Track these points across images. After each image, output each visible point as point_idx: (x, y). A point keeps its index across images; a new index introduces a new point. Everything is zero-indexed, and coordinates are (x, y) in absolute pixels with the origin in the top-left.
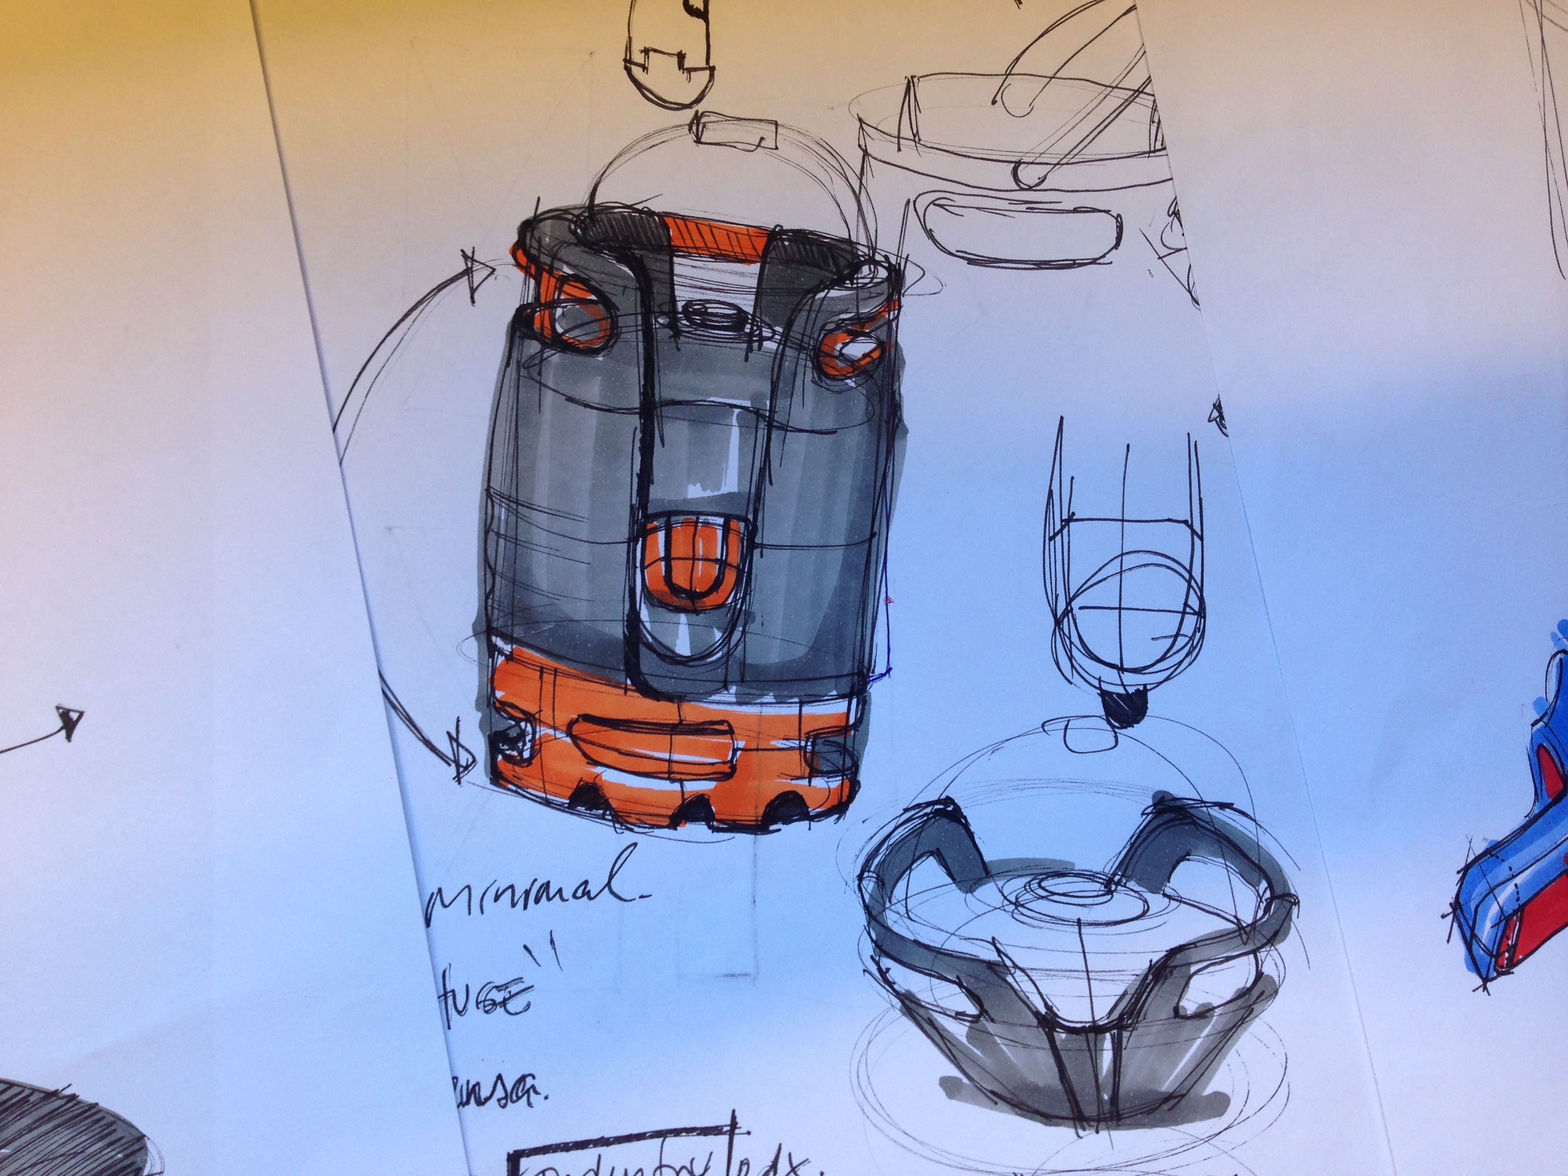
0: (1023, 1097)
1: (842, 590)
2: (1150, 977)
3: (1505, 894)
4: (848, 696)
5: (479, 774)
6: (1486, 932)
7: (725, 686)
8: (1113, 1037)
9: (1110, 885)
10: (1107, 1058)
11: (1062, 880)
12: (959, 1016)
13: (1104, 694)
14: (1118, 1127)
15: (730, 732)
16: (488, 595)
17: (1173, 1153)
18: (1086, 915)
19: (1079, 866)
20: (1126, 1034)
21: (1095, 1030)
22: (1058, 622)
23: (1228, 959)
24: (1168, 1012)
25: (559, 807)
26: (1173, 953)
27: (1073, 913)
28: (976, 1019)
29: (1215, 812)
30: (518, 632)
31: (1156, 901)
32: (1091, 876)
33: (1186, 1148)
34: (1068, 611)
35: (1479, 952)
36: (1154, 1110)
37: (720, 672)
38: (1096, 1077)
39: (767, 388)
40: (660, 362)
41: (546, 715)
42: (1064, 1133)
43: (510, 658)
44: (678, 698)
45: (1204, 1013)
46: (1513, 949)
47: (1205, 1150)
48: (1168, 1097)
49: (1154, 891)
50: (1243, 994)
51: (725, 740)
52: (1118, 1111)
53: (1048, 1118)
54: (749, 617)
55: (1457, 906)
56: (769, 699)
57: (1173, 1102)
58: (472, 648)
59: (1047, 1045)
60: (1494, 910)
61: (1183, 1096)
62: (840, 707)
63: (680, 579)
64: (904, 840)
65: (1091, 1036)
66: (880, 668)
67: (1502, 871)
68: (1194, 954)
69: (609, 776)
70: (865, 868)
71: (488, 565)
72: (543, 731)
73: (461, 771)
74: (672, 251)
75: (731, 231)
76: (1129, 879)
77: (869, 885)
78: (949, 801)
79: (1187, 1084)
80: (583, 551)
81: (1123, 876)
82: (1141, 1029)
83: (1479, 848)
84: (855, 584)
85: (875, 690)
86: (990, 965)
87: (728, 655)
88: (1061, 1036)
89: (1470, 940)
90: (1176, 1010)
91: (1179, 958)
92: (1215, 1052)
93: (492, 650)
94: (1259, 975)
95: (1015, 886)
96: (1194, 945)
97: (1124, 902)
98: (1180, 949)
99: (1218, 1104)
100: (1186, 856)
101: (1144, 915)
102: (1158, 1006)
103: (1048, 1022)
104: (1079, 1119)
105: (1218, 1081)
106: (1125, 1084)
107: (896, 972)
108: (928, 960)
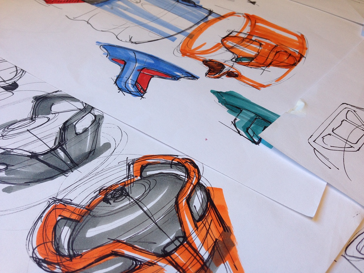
0: (38, 178)
2: (62, 131)
8: (60, 149)
9: (32, 119)
10: (62, 154)
11: (15, 125)
14: (79, 167)
17: (102, 164)
18: (29, 128)
20: (64, 146)
23: (83, 117)
24: (74, 135)
26: (65, 124)
29: (54, 94)
31: (50, 116)
33: (106, 161)
36: (88, 157)
38: (61, 160)
42: (61, 179)
45: (86, 130)
47: (112, 157)
48: (90, 152)
49: (49, 114)
50: (93, 122)
52: (76, 164)
53: (52, 178)
57: (92, 152)
59: (38, 161)
61: (94, 150)
65: (52, 152)
68: (72, 121)
76: (38, 115)
79: (94, 146)
81: (35, 115)
82: (68, 143)
86: (2, 153)
88: (41, 157)
90: (76, 134)
91: (68, 124)
92: (96, 136)
94: (95, 116)
96: (71, 119)
97: (40, 121)
98: (67, 122)
99: (107, 146)
100: (53, 104)
101: (49, 120)
102: (69, 135)
103: (34, 156)
104: (63, 172)
105: (102, 141)
106: (73, 157)
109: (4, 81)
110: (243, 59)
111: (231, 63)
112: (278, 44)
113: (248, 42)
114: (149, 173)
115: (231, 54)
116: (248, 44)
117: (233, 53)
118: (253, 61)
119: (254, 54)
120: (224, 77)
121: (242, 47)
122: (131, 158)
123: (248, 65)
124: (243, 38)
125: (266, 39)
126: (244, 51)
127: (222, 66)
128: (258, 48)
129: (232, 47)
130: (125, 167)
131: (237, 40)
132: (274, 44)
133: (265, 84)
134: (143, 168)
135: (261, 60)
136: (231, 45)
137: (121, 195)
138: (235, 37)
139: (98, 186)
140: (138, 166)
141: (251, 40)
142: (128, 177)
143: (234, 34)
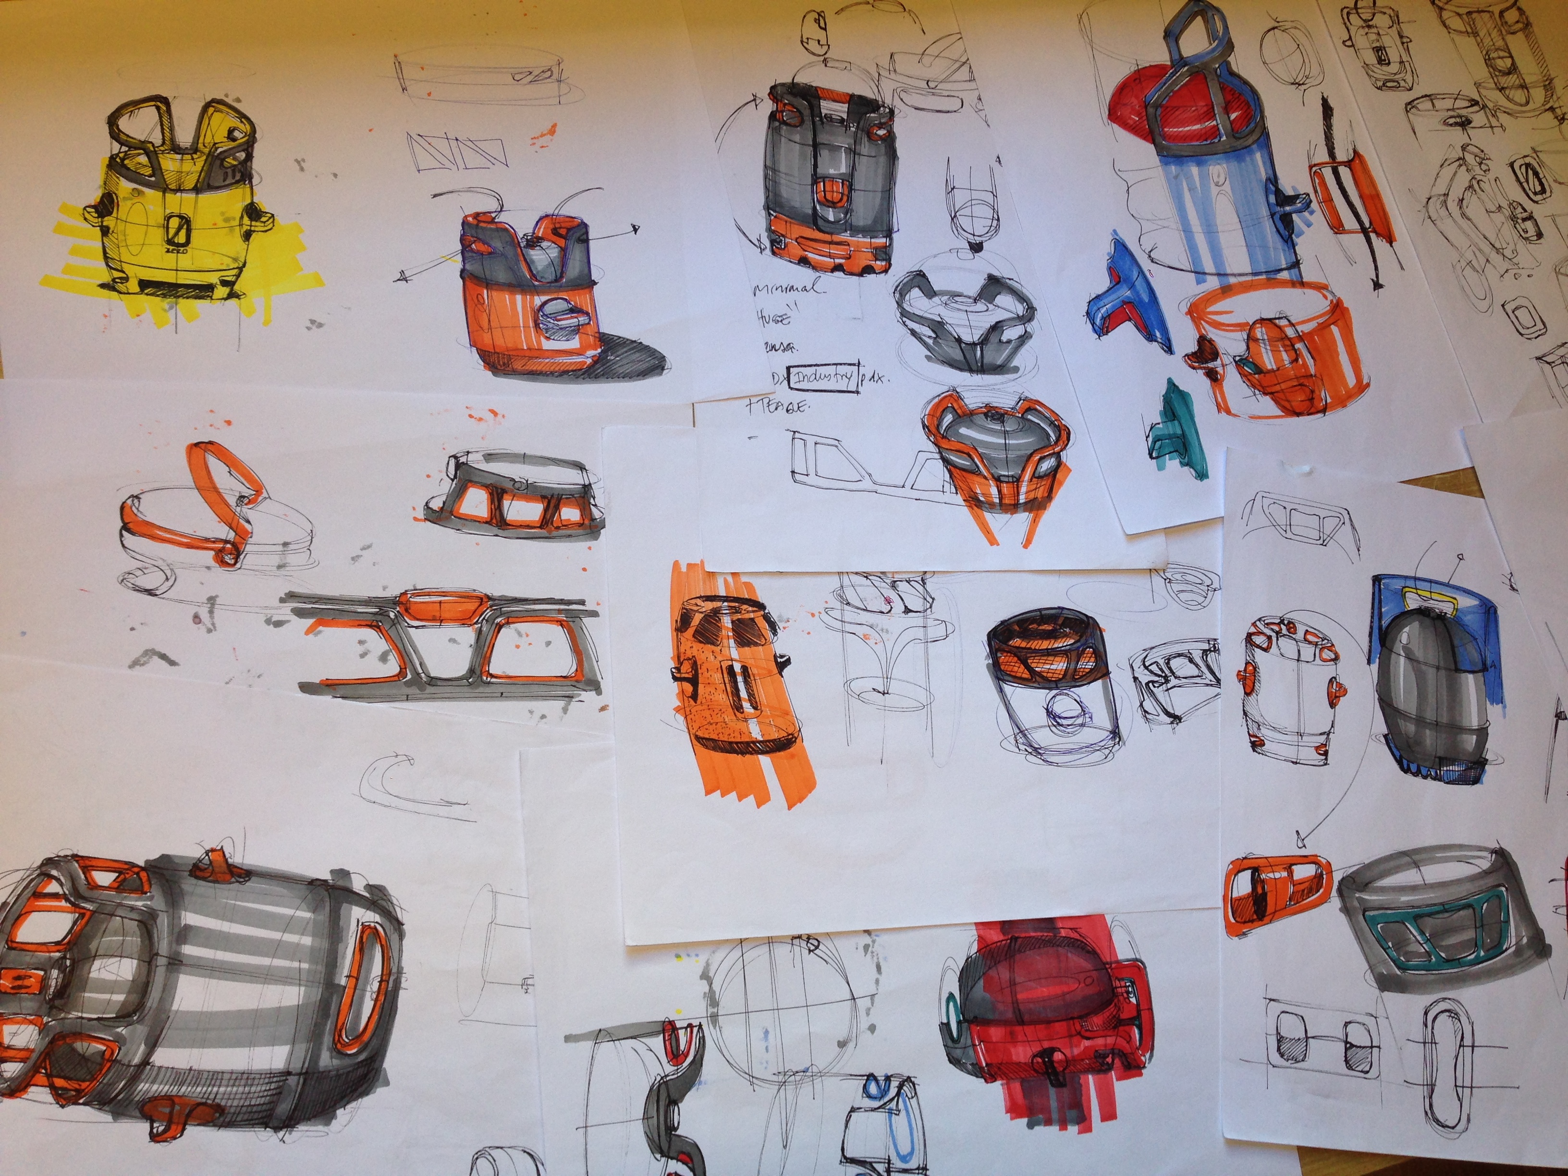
0: (953, 363)
1: (881, 205)
2: (991, 329)
3: (1103, 310)
4: (886, 237)
5: (768, 251)
6: (1098, 321)
7: (846, 231)
8: (980, 347)
9: (975, 301)
10: (979, 353)
11: (960, 298)
12: (929, 337)
13: (969, 242)
14: (984, 374)
15: (849, 245)
16: (767, 198)
17: (1002, 383)
18: (968, 309)
19: (965, 294)
20: (984, 346)
21: (974, 344)
22: (952, 219)
23: (1016, 326)
24: (998, 340)
25: (795, 263)
26: (997, 323)
27: (965, 308)
28: (935, 338)
29: (1007, 281)
30: (777, 209)
31: (991, 306)
32: (970, 297)
33: (1006, 383)
34: (955, 216)
35: (1097, 328)
36: (995, 370)
37: (844, 227)
38: (976, 358)
39: (853, 142)
40: (818, 132)
41: (788, 235)
42: (966, 375)
43: (775, 217)
44: (831, 234)
45: (1009, 341)
46: (1107, 327)
47: (1013, 383)
48: (1000, 366)
49: (991, 303)
50: (1021, 337)
51: (847, 247)
52: (984, 369)
53: (961, 370)
54: (852, 211)
55: (1088, 313)
56: (860, 236)
57: (1001, 368)
58: (763, 213)
59: (959, 347)
60: (1100, 315)
61: (1004, 366)
62: (884, 240)
63: (829, 197)
64: (907, 282)
65: (973, 346)
66: (896, 229)
67: (1102, 303)
68: (1004, 323)
69: (810, 255)
70: (896, 290)
71: (767, 188)
72: (787, 240)
73: (762, 250)
74: (820, 98)
75: (838, 94)
76: (981, 299)
77: (897, 295)
78: (921, 271)
79: (1005, 363)
80: (797, 187)
81: (979, 298)
82: (989, 345)
83: (1094, 296)
84: (885, 204)
85: (894, 236)
86: (939, 322)
87: (846, 222)
88: (963, 345)
89: (1093, 324)
90: (1000, 340)
91: (1000, 325)
92: (1013, 354)
93: (770, 214)
94: (1026, 331)
95: (945, 298)
96: (1004, 321)
97: (981, 306)
98: (1000, 322)
99: (1016, 369)
100: (999, 293)
101: (987, 310)
102: (994, 339)
103: (959, 340)
104: (971, 370)
105: (1015, 363)
106: (985, 361)
107: (908, 322)
108: (918, 319)
109: (974, 235)
110: (1250, 365)
111: (1227, 360)
112: (1318, 375)
113: (1284, 346)
114: (1029, 417)
115: (1245, 347)
116: (1282, 349)
117: (1248, 348)
118: (1257, 376)
119: (1269, 367)
120: (1201, 372)
121: (1268, 348)
122: (1027, 394)
123: (1246, 376)
124: (1286, 336)
125: (1313, 358)
126: (1265, 355)
127: (1215, 355)
128: (1286, 363)
129: (1256, 340)
130: (1017, 399)
131: (1275, 333)
132: (1313, 371)
133: (1233, 412)
134: (1029, 410)
135: (1267, 380)
136: (1259, 336)
137: (998, 419)
138: (1279, 327)
139: (986, 400)
140: (1027, 405)
141: (1293, 346)
142: (1012, 409)
143: (1283, 322)
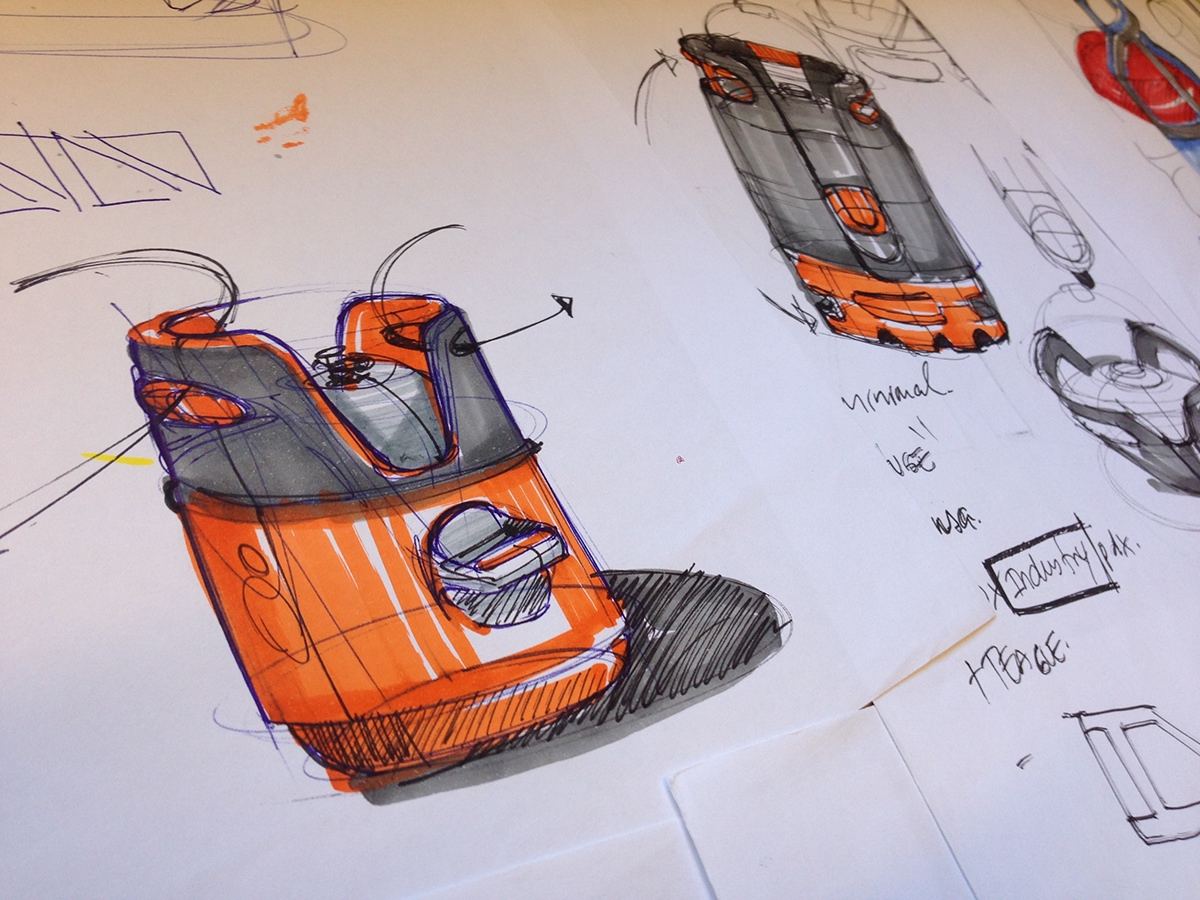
0: (1185, 484)
1: (934, 225)
2: (1187, 413)
4: (971, 277)
5: (822, 327)
7: (913, 274)
8: (1195, 446)
9: (1140, 367)
11: (1121, 366)
12: (1130, 444)
13: (1073, 273)
15: (930, 298)
16: (769, 225)
18: (1142, 383)
22: (1033, 239)
25: (875, 343)
26: (1185, 400)
28: (1138, 445)
30: (797, 247)
31: (1162, 373)
32: (1131, 363)
34: (1033, 233)
37: (906, 267)
39: (839, 127)
40: (784, 110)
41: (837, 292)
43: (800, 260)
44: (896, 281)
51: (930, 302)
54: (901, 237)
56: (937, 280)
58: (777, 254)
59: (1175, 455)
62: (971, 283)
63: (858, 218)
64: (1044, 351)
65: (1188, 447)
66: (976, 263)
68: (1193, 399)
69: (890, 325)
70: (1038, 369)
71: (759, 209)
72: (842, 302)
73: (813, 326)
74: (759, 59)
75: (782, 54)
76: (1145, 363)
77: (1046, 378)
78: (1048, 329)
80: (802, 203)
81: (1141, 361)
84: (937, 221)
85: (980, 272)
87: (904, 257)
91: (1190, 403)
93: (789, 257)
95: (1105, 370)
96: (1191, 394)
97: (1152, 375)
98: (1187, 397)
100: (1156, 350)
103: (1166, 441)
107: (1090, 424)
108: (1096, 415)
109: (1071, 261)
